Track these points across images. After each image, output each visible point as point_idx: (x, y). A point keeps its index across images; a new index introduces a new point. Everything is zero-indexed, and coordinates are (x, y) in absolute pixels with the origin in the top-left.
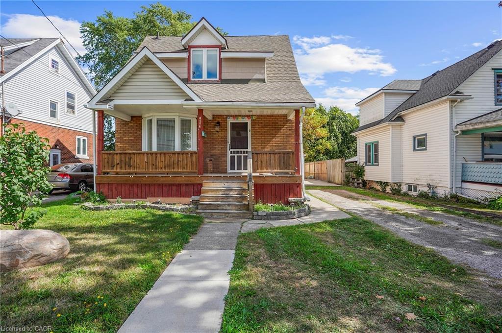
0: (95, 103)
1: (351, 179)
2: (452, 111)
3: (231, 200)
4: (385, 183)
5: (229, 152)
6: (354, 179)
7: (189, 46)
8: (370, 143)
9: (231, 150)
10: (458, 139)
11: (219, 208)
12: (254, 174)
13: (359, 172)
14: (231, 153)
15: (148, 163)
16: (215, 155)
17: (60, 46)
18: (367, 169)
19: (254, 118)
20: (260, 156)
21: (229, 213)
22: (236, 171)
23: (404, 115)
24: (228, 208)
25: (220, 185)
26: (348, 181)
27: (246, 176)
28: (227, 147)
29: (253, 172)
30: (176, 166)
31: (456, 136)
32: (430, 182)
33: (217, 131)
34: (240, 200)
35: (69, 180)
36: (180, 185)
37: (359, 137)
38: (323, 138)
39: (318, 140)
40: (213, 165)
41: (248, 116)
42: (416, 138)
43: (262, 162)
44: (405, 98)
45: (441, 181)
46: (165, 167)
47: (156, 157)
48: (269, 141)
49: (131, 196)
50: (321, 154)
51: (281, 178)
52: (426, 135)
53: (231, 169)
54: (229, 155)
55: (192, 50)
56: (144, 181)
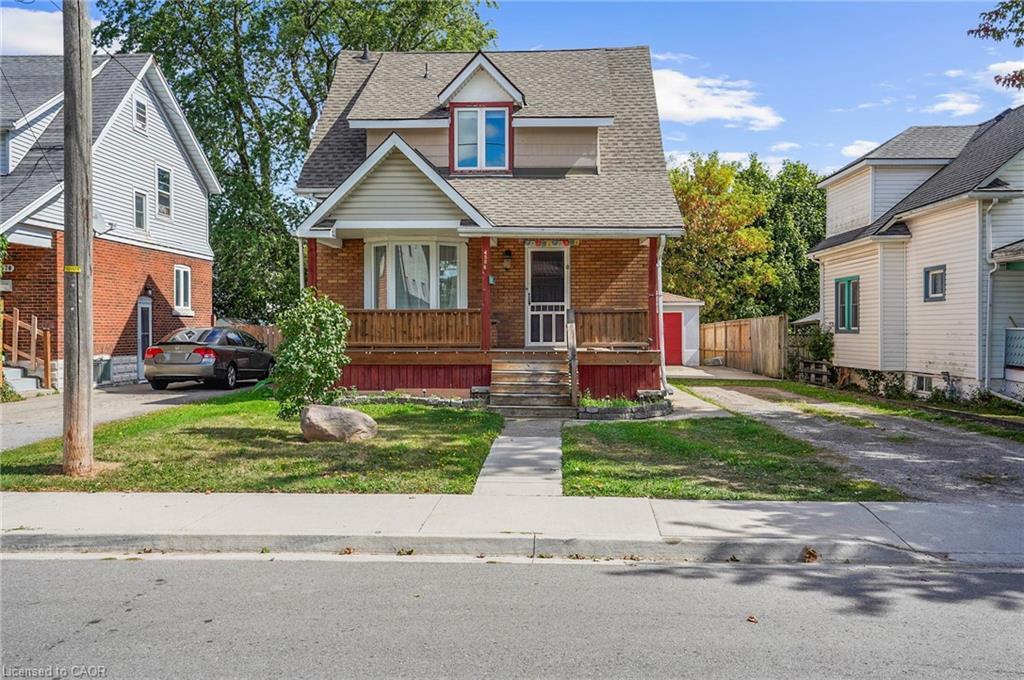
0: (309, 228)
1: (802, 364)
2: (984, 221)
3: (541, 390)
4: (875, 372)
5: (528, 308)
6: (807, 364)
7: (451, 104)
8: (844, 278)
9: (532, 304)
10: (997, 278)
11: (523, 402)
12: (578, 350)
13: (821, 348)
14: (533, 309)
15: (395, 329)
16: (502, 314)
18: (839, 339)
19: (577, 243)
20: (587, 318)
21: (539, 409)
22: (542, 343)
23: (910, 221)
24: (538, 402)
25: (520, 367)
26: (794, 370)
27: (566, 352)
28: (524, 299)
29: (578, 346)
30: (444, 335)
31: (992, 274)
32: (949, 369)
33: (507, 269)
34: (556, 390)
35: (212, 361)
36: (451, 367)
37: (823, 264)
38: (755, 255)
39: (744, 259)
40: (499, 332)
41: (565, 241)
42: (931, 273)
43: (591, 328)
44: (922, 176)
45: (966, 365)
46: (425, 337)
47: (410, 320)
48: (605, 287)
49: (367, 385)
50: (752, 299)
51: (623, 355)
52: (943, 267)
53: (532, 341)
54: (529, 313)
55: (456, 110)
56: (390, 360)
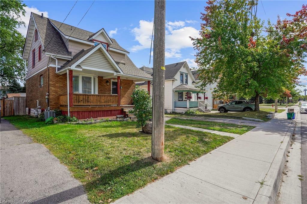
0: (75, 67)
7: (93, 39)
15: (97, 100)
28: (111, 93)
31: (174, 92)
33: (108, 85)
36: (111, 111)
46: (105, 102)
56: (96, 109)
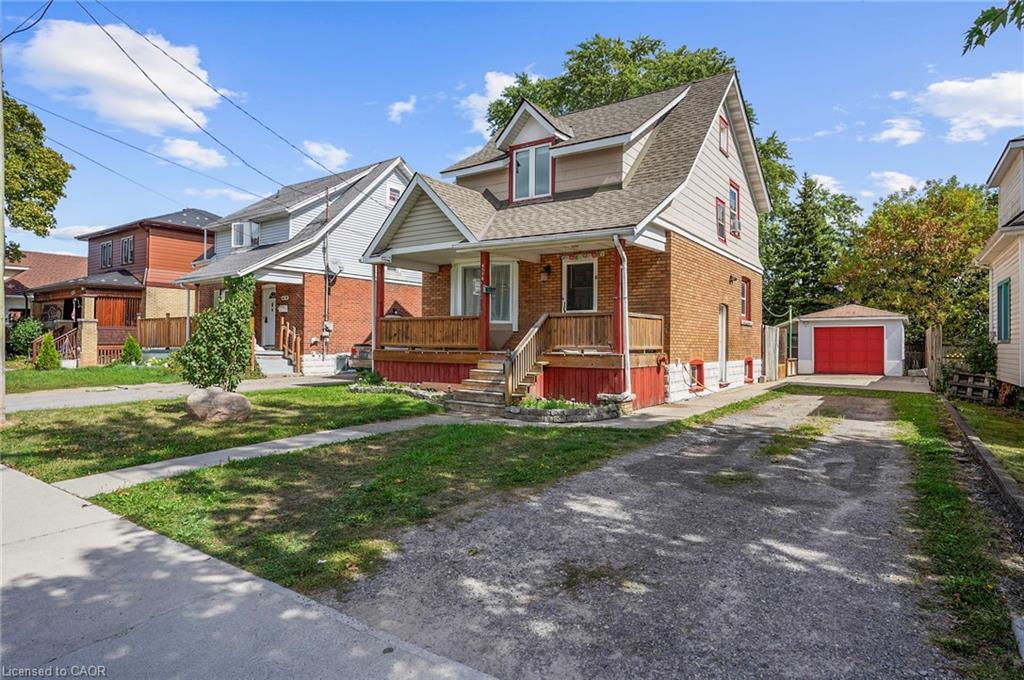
1: (957, 376)
7: (510, 147)
8: (1002, 282)
9: (567, 312)
17: (401, 168)
18: (1000, 350)
19: (602, 254)
20: (560, 322)
26: (946, 382)
28: (561, 308)
30: (455, 338)
33: (544, 281)
36: (452, 365)
37: (992, 269)
41: (593, 252)
43: (564, 332)
46: (443, 340)
47: (434, 325)
51: (588, 358)
55: (515, 152)
